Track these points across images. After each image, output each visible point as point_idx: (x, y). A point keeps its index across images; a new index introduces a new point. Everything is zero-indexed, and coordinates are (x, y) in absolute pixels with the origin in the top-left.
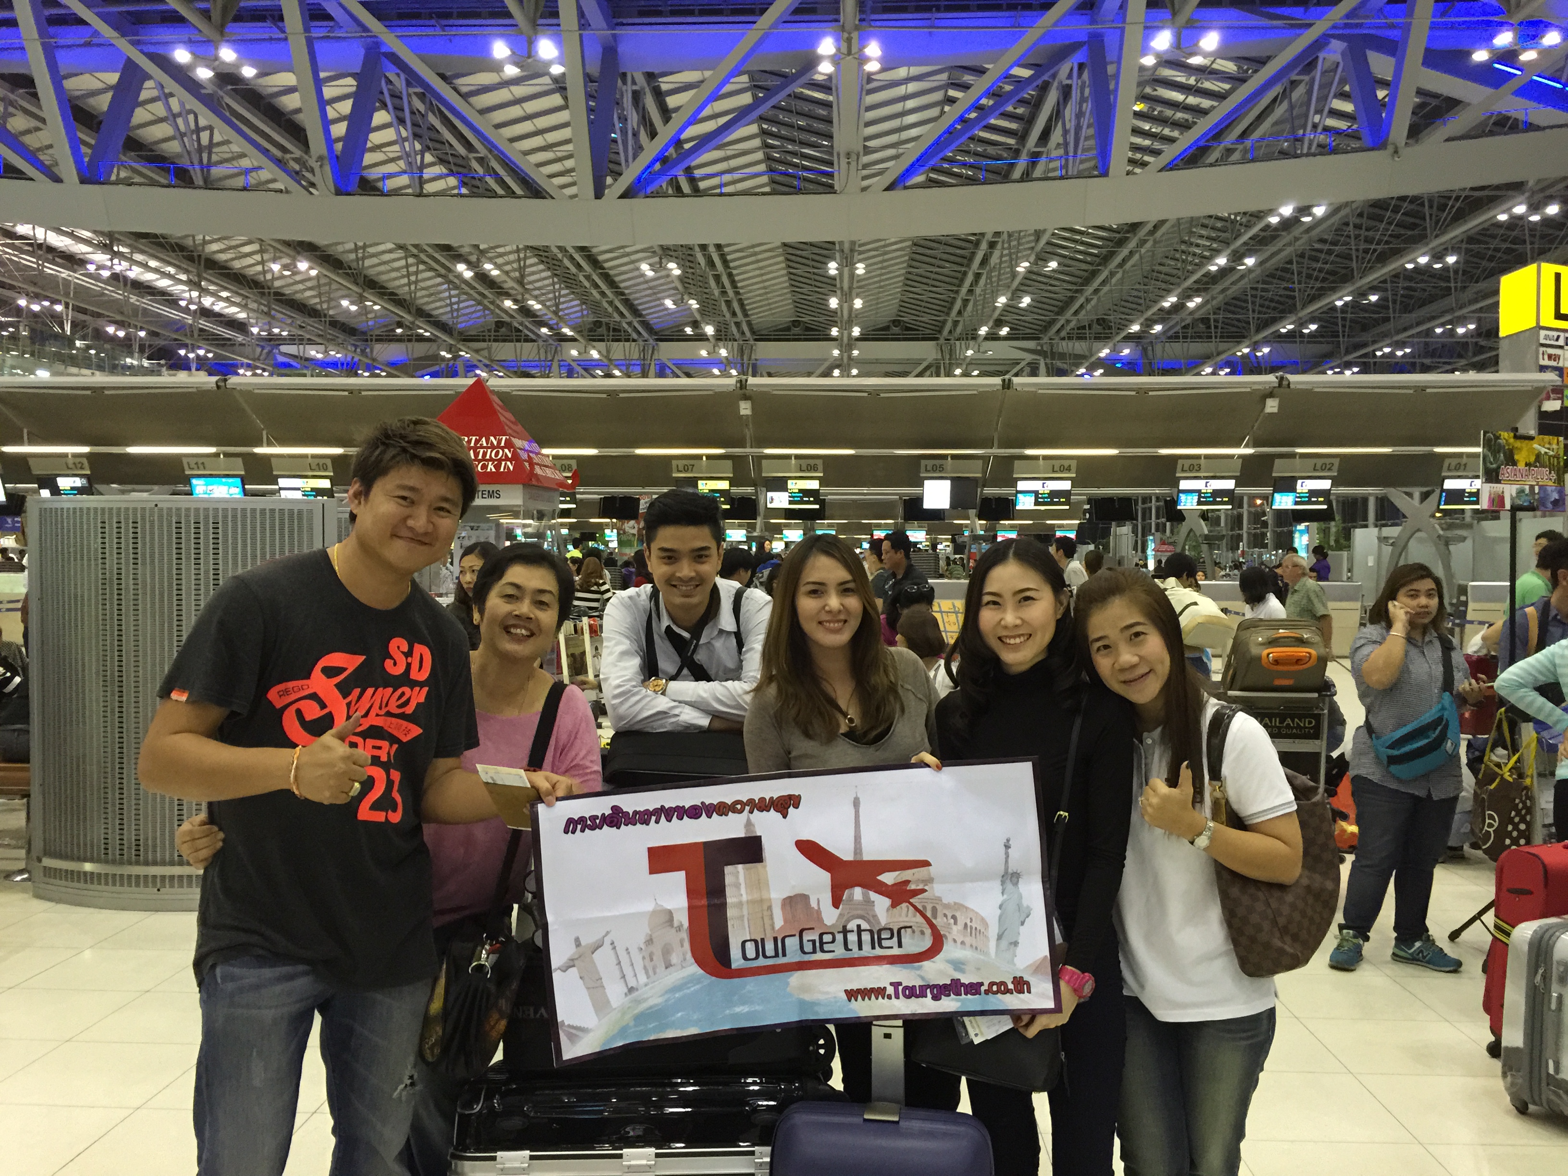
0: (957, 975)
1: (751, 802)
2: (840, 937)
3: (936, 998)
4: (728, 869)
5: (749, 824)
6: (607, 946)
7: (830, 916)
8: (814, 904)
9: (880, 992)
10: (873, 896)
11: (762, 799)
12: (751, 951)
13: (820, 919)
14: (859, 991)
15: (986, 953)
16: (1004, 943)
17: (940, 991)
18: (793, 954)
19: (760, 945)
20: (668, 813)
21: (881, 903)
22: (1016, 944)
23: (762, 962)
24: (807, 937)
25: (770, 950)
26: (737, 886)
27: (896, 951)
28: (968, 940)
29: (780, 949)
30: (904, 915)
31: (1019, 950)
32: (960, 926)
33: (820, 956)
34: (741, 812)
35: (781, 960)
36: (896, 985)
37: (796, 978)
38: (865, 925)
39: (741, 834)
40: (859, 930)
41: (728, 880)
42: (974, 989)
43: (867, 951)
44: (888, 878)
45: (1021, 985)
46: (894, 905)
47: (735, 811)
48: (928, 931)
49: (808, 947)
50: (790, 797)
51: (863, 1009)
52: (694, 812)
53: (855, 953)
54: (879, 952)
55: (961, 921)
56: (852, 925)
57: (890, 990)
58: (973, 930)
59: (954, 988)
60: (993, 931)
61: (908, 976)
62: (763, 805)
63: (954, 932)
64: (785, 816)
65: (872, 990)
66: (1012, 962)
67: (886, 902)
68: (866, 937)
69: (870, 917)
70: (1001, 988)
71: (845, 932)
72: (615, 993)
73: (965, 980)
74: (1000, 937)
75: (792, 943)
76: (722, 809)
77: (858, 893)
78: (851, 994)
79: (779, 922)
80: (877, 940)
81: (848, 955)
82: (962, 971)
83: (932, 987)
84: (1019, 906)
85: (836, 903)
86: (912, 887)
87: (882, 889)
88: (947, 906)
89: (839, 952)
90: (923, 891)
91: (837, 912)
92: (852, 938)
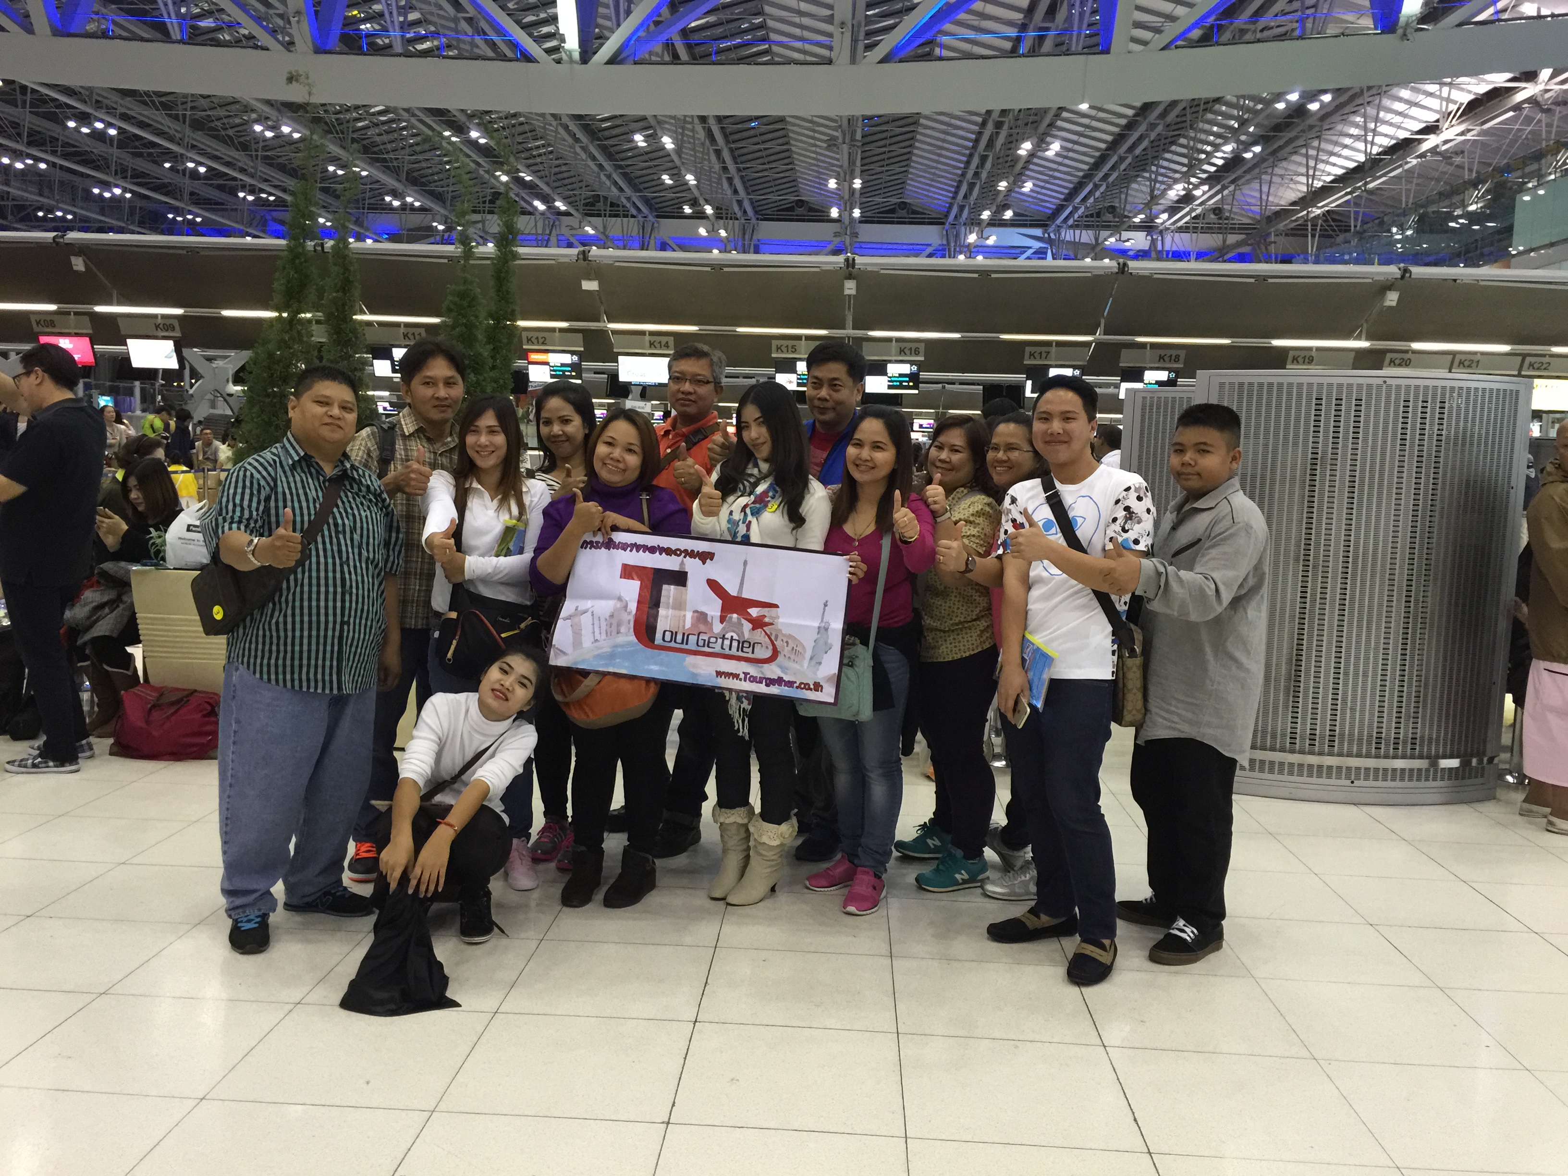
0: (782, 675)
1: (686, 551)
2: (720, 641)
3: (767, 685)
4: (665, 587)
5: (682, 563)
6: (589, 614)
7: (718, 628)
8: (709, 619)
9: (736, 676)
10: (744, 622)
11: (693, 551)
12: (668, 636)
13: (712, 629)
14: (723, 673)
15: (802, 666)
16: (814, 662)
17: (770, 682)
18: (692, 645)
19: (674, 635)
20: (637, 547)
21: (747, 626)
22: (820, 663)
23: (673, 644)
24: (702, 637)
25: (679, 638)
26: (669, 597)
27: (750, 655)
28: (793, 657)
29: (685, 639)
30: (759, 636)
31: (821, 667)
32: (790, 648)
33: (706, 649)
34: (679, 555)
35: (684, 646)
36: (746, 674)
37: (690, 659)
38: (735, 637)
39: (677, 568)
40: (732, 639)
41: (664, 593)
42: (790, 684)
43: (734, 651)
44: (754, 612)
45: (818, 687)
46: (753, 629)
47: (676, 555)
48: (771, 647)
49: (701, 643)
50: (709, 553)
51: (724, 682)
52: (652, 550)
53: (727, 651)
54: (740, 654)
55: (791, 645)
56: (728, 636)
57: (742, 676)
58: (797, 652)
59: (779, 681)
60: (808, 655)
61: (752, 670)
62: (692, 554)
63: (785, 650)
64: (704, 563)
65: (732, 674)
66: (815, 673)
67: (750, 626)
68: (735, 644)
69: (741, 633)
70: (806, 687)
71: (723, 638)
72: (587, 642)
73: (786, 678)
74: (811, 658)
75: (693, 639)
76: (669, 551)
77: (735, 616)
78: (719, 674)
79: (688, 625)
80: (741, 647)
81: (722, 651)
82: (786, 673)
83: (767, 679)
84: (826, 643)
85: (722, 620)
86: (767, 620)
87: (751, 620)
88: (784, 635)
89: (717, 649)
90: (772, 624)
91: (721, 626)
92: (727, 642)
